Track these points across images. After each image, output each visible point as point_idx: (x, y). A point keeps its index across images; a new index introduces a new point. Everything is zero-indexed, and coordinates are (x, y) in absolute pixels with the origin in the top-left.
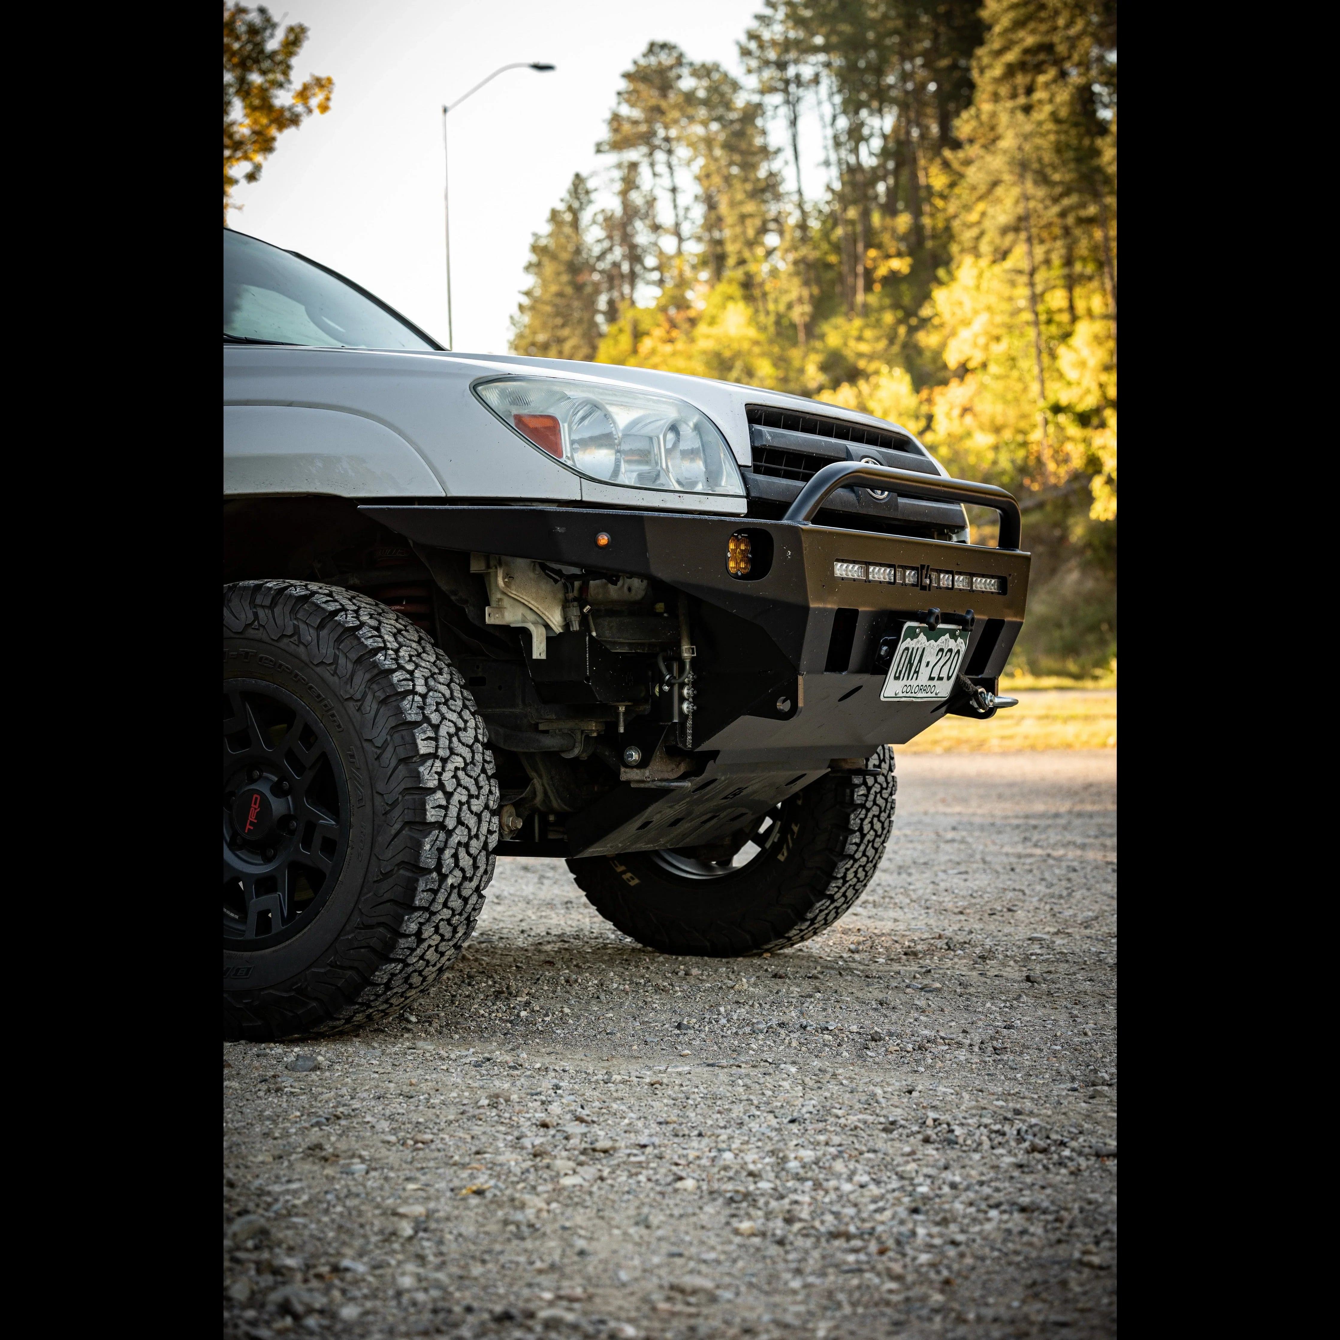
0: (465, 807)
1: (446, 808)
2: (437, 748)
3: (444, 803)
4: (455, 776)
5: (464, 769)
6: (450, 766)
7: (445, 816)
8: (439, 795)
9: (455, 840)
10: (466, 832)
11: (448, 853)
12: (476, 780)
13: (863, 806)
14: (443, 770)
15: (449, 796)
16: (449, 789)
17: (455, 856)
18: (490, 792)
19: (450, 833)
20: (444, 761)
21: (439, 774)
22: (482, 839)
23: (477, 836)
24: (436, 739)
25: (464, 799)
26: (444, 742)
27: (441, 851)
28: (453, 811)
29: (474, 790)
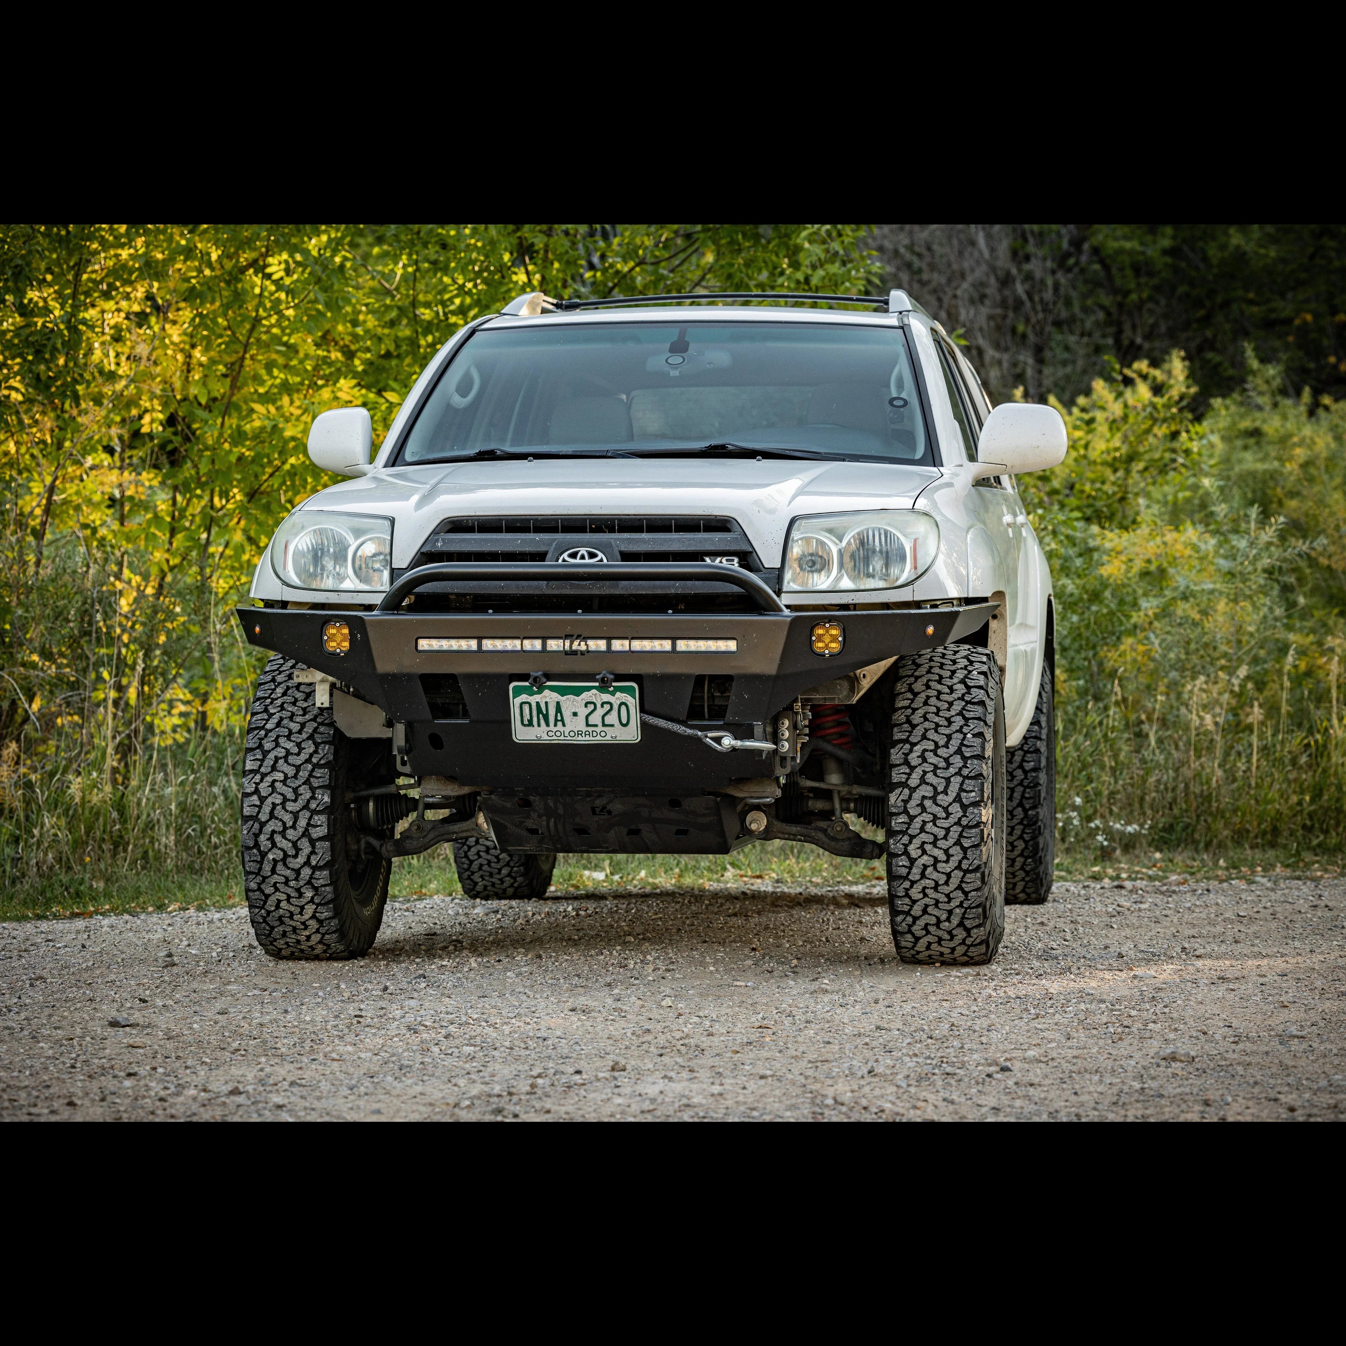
0: (279, 807)
1: (260, 807)
2: (261, 766)
3: (258, 803)
4: (272, 785)
5: (284, 782)
6: (269, 779)
7: (259, 812)
8: (255, 797)
9: (269, 828)
10: (280, 824)
11: (262, 838)
12: (295, 790)
13: (904, 833)
14: (262, 780)
15: (262, 799)
16: (264, 794)
17: (271, 839)
18: (313, 797)
19: (263, 825)
20: (264, 776)
21: (257, 784)
22: (301, 830)
23: (294, 827)
24: (262, 761)
25: (278, 801)
26: (269, 762)
27: (257, 836)
28: (267, 809)
29: (291, 796)
